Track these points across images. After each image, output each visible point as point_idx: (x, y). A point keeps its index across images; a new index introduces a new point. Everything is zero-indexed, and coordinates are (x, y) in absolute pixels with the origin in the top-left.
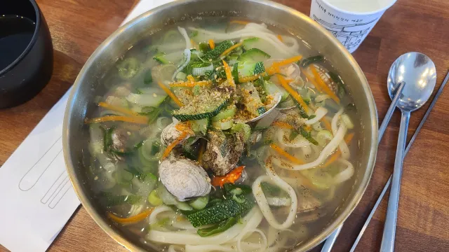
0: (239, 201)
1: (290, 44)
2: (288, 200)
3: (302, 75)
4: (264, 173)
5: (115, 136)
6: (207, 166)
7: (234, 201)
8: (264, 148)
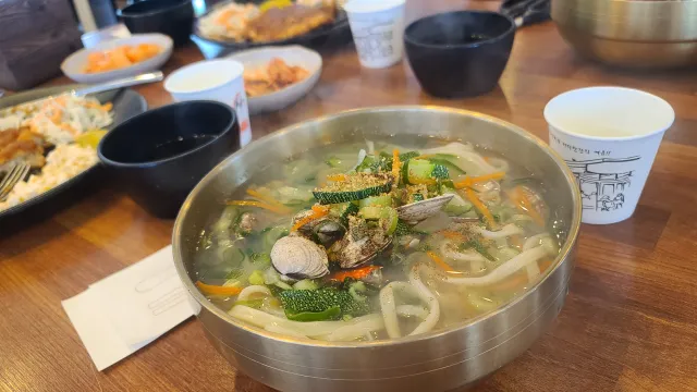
0: (357, 297)
1: (498, 166)
2: (425, 312)
3: (502, 194)
4: (405, 279)
5: (245, 217)
6: (333, 257)
7: (349, 296)
8: (416, 253)
